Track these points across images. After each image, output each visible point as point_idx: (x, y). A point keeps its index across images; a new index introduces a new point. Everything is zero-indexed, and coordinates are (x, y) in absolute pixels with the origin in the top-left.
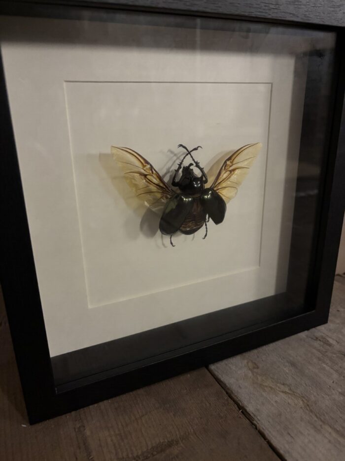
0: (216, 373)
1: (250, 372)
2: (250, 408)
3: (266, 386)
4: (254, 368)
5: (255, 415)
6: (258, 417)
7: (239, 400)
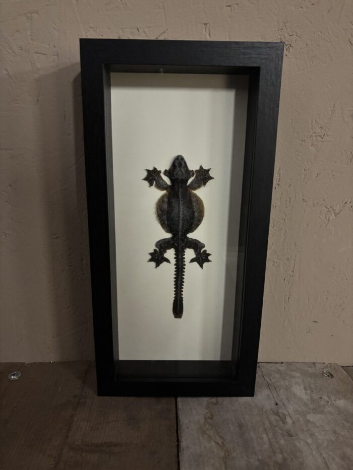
0: (179, 412)
1: (204, 419)
2: (184, 444)
3: (207, 434)
4: (209, 418)
5: (183, 450)
6: (184, 452)
7: (181, 437)
